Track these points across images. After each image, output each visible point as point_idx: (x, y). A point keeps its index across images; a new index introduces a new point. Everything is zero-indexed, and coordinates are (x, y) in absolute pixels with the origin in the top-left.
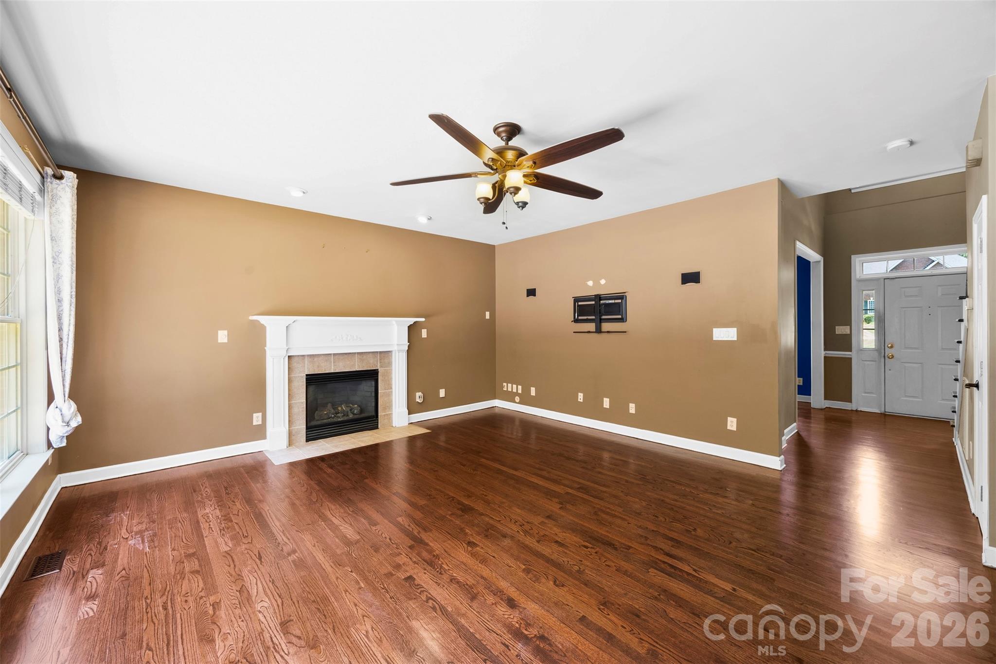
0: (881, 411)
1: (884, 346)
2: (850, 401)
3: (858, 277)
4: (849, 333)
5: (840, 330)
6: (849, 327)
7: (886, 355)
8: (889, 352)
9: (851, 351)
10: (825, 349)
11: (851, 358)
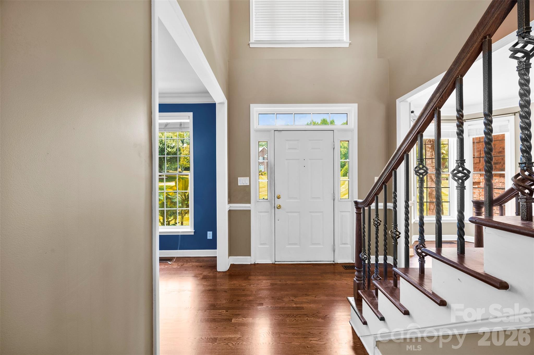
0: (272, 261)
1: (275, 197)
2: (249, 255)
3: (256, 128)
4: (249, 185)
5: (242, 181)
6: (248, 178)
7: (275, 206)
8: (278, 202)
9: (250, 203)
10: (230, 202)
11: (250, 211)
